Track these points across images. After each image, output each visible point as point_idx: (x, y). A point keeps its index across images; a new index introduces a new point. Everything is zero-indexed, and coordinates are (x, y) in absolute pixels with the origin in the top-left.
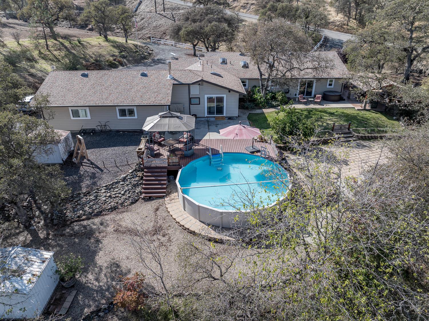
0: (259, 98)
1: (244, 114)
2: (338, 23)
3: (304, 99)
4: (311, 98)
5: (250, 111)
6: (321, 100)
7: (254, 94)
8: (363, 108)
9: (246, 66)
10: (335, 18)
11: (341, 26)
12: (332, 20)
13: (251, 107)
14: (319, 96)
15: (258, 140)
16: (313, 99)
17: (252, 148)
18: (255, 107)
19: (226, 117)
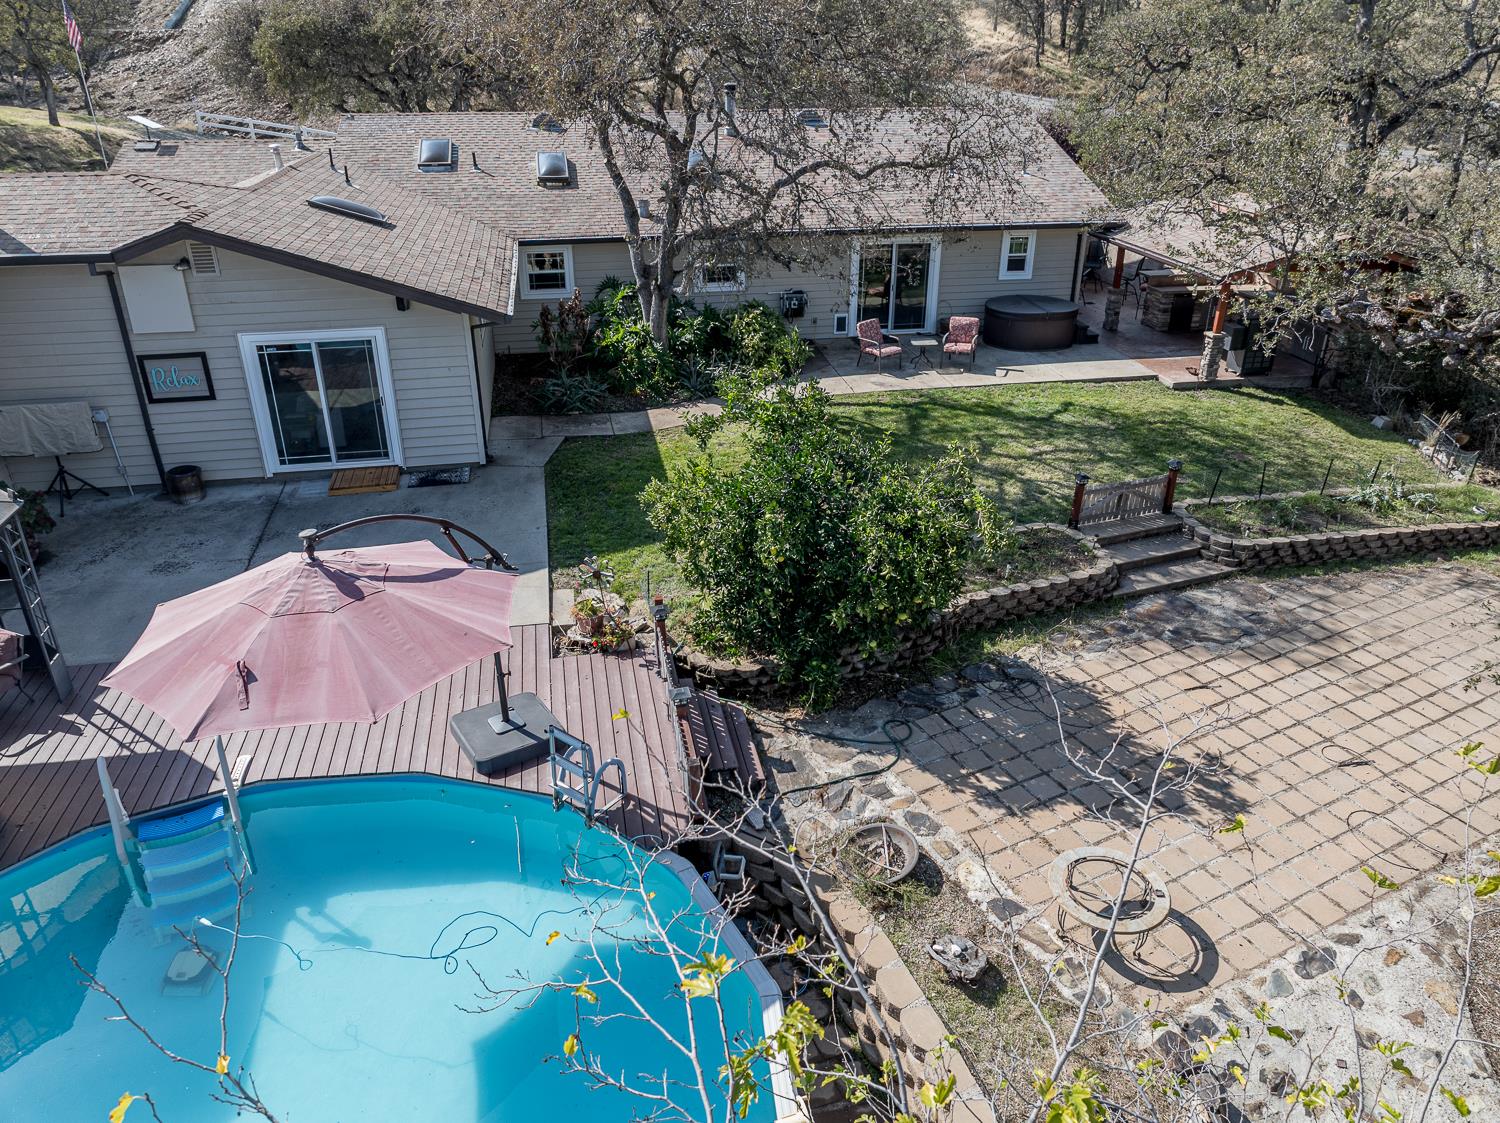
0: (631, 343)
1: (531, 441)
2: (1003, 58)
3: (887, 341)
4: (920, 336)
5: (576, 422)
6: (978, 345)
7: (604, 324)
8: (1202, 377)
9: (560, 178)
10: (988, 39)
11: (1014, 70)
12: (977, 46)
13: (583, 400)
14: (965, 320)
15: (575, 634)
16: (934, 342)
17: (497, 724)
18: (610, 398)
19: (410, 471)
